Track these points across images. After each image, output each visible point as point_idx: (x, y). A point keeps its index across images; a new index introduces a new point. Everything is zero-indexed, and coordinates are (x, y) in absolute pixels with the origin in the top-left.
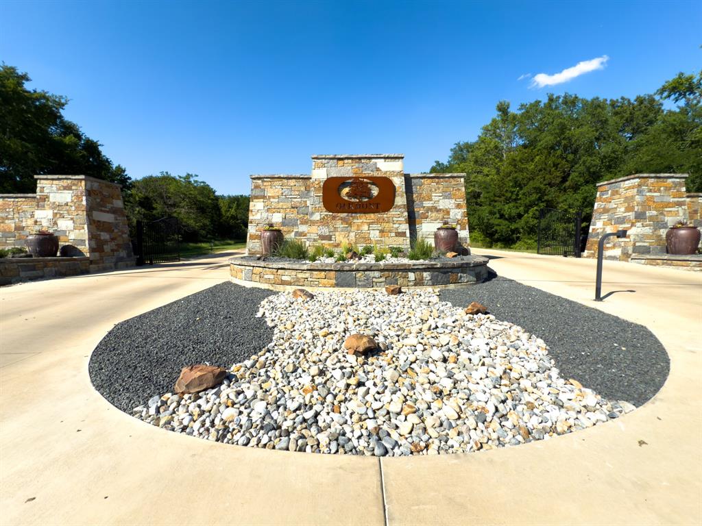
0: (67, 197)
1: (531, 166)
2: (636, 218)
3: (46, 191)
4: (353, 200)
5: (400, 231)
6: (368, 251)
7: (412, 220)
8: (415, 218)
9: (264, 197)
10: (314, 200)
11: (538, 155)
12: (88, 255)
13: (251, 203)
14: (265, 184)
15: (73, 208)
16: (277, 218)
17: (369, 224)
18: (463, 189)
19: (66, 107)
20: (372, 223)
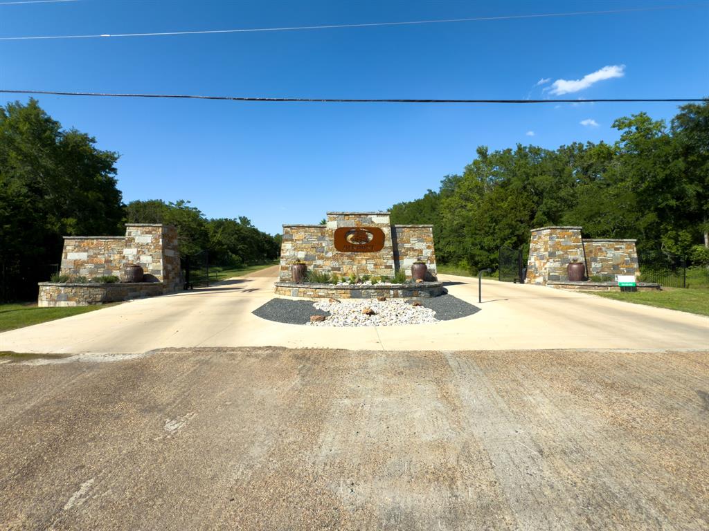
0: (148, 239)
1: (505, 205)
2: (549, 256)
3: (133, 234)
4: (355, 243)
5: (388, 264)
6: (367, 278)
7: (396, 257)
8: (398, 256)
9: (292, 240)
10: (328, 243)
11: (511, 195)
12: (162, 281)
13: (283, 244)
14: (293, 231)
15: (152, 247)
16: (301, 255)
17: (366, 260)
18: (432, 235)
19: (118, 161)
20: (368, 259)
